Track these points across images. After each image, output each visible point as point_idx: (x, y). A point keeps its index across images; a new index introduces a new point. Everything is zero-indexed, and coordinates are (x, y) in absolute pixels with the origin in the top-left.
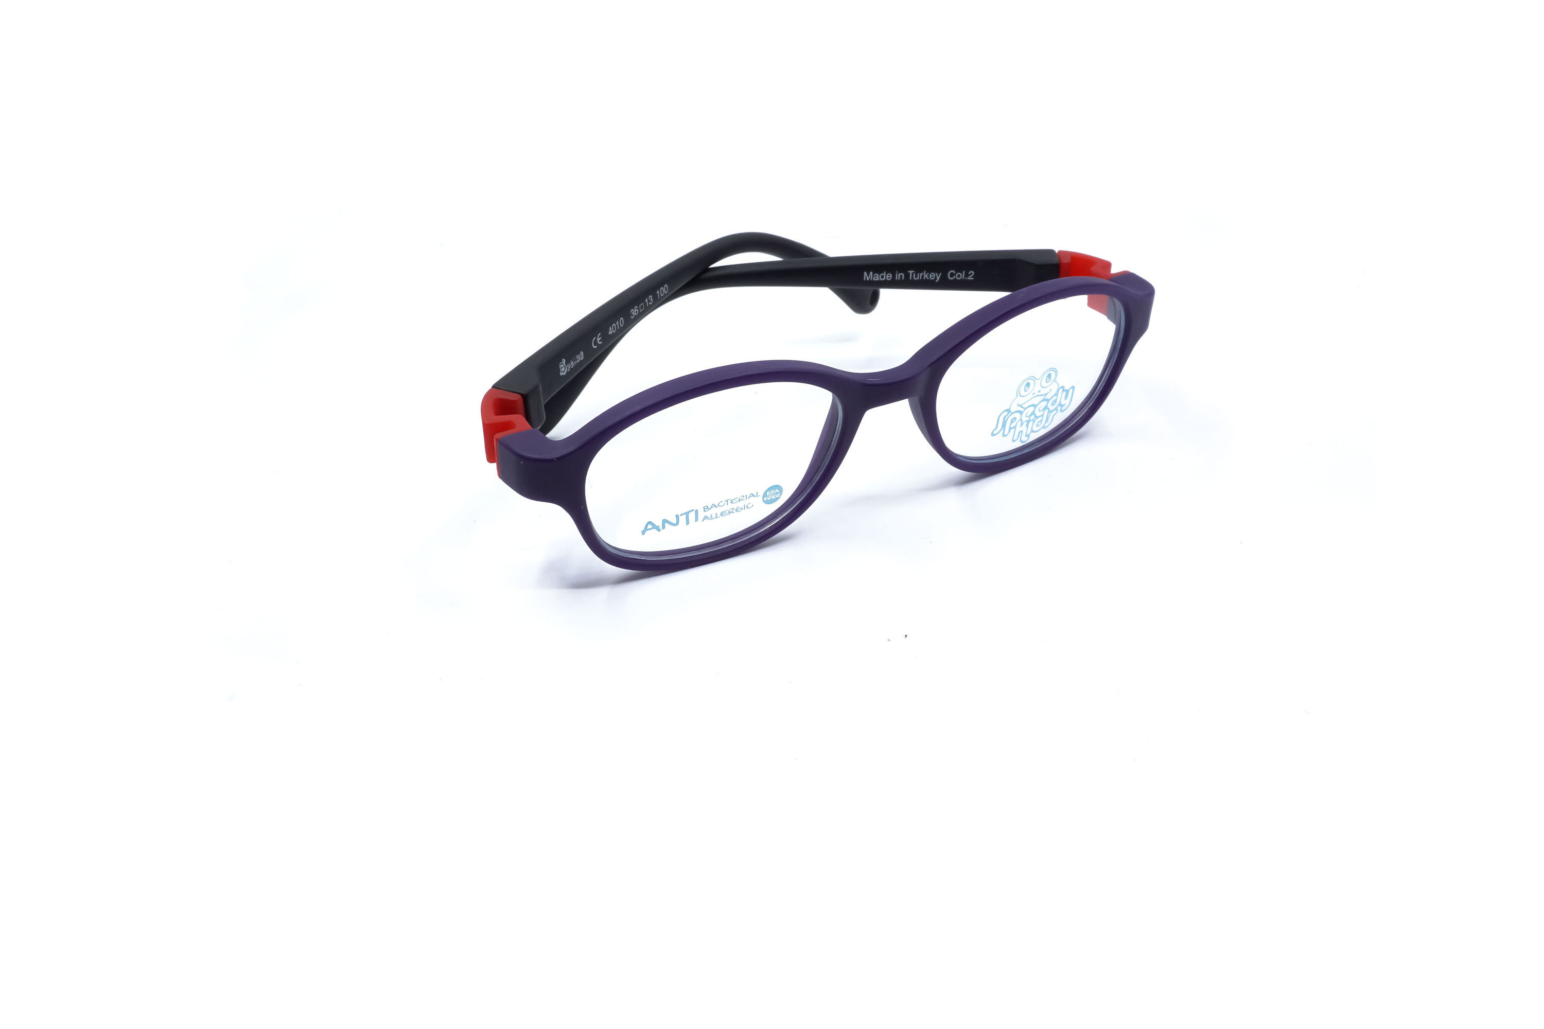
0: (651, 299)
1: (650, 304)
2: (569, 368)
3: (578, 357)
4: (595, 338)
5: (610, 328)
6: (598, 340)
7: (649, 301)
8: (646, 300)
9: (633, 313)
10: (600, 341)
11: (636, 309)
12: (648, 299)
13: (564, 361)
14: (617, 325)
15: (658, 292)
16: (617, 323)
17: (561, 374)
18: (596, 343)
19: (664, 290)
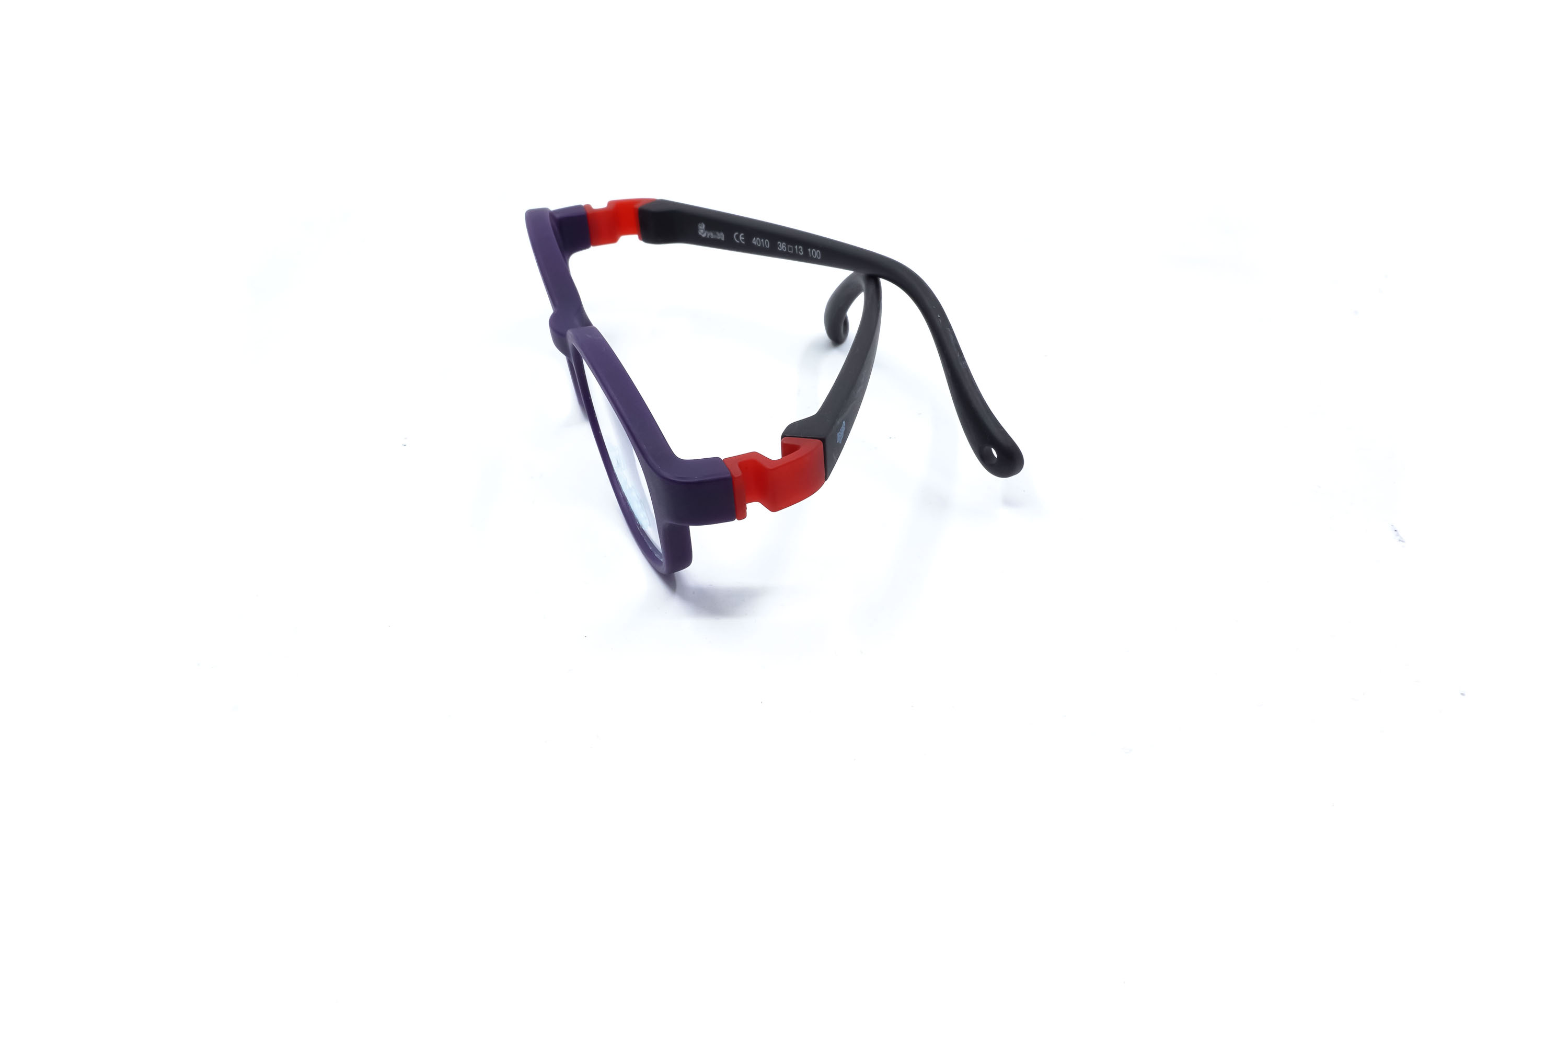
0: (801, 250)
1: (800, 253)
2: (709, 235)
3: (717, 233)
4: (736, 233)
5: (754, 239)
6: (741, 238)
7: (799, 250)
8: (796, 247)
9: (780, 246)
10: (743, 240)
11: (784, 245)
12: (798, 247)
13: (704, 226)
14: (761, 242)
15: (809, 250)
16: (762, 240)
17: (700, 233)
18: (738, 237)
19: (816, 254)
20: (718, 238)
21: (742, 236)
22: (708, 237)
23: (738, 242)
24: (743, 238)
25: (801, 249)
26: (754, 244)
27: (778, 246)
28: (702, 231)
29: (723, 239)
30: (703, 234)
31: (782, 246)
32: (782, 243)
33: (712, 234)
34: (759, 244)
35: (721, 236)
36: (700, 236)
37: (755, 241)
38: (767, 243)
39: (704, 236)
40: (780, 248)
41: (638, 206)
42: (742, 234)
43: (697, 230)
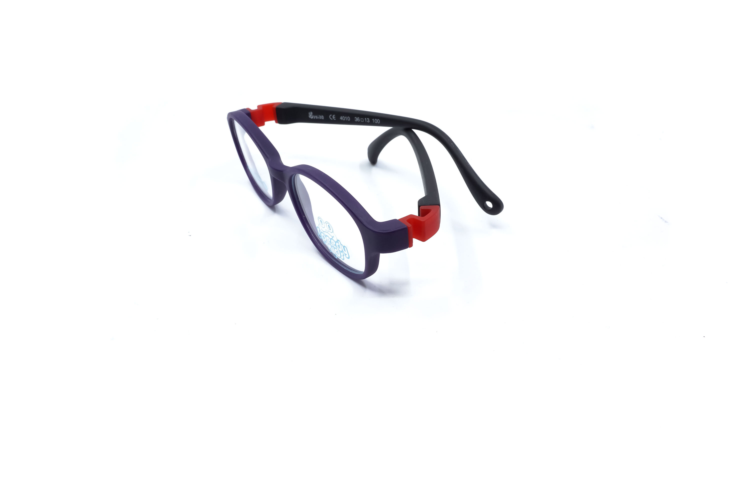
1: (368, 121)
2: (315, 117)
3: (320, 116)
4: (331, 115)
5: (341, 117)
7: (367, 120)
10: (334, 118)
11: (358, 118)
12: (366, 119)
13: (312, 113)
15: (373, 120)
16: (346, 117)
17: (310, 117)
18: (332, 117)
19: (377, 121)
20: (321, 118)
21: (334, 116)
22: (314, 118)
23: (332, 119)
24: (335, 117)
25: (368, 119)
26: (341, 120)
27: (355, 119)
28: (311, 116)
29: (323, 119)
30: (311, 117)
31: (357, 119)
32: (357, 118)
33: (316, 117)
34: (344, 119)
35: (322, 117)
36: (310, 118)
37: (341, 118)
38: (349, 119)
39: (312, 118)
40: (356, 120)
41: (275, 106)
42: (334, 115)
43: (308, 115)
